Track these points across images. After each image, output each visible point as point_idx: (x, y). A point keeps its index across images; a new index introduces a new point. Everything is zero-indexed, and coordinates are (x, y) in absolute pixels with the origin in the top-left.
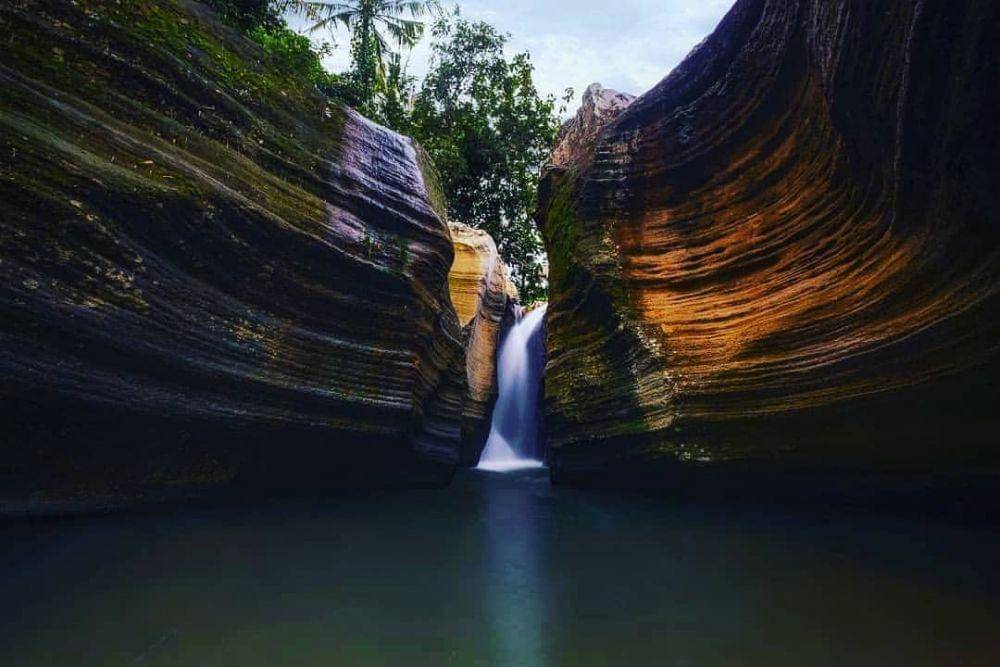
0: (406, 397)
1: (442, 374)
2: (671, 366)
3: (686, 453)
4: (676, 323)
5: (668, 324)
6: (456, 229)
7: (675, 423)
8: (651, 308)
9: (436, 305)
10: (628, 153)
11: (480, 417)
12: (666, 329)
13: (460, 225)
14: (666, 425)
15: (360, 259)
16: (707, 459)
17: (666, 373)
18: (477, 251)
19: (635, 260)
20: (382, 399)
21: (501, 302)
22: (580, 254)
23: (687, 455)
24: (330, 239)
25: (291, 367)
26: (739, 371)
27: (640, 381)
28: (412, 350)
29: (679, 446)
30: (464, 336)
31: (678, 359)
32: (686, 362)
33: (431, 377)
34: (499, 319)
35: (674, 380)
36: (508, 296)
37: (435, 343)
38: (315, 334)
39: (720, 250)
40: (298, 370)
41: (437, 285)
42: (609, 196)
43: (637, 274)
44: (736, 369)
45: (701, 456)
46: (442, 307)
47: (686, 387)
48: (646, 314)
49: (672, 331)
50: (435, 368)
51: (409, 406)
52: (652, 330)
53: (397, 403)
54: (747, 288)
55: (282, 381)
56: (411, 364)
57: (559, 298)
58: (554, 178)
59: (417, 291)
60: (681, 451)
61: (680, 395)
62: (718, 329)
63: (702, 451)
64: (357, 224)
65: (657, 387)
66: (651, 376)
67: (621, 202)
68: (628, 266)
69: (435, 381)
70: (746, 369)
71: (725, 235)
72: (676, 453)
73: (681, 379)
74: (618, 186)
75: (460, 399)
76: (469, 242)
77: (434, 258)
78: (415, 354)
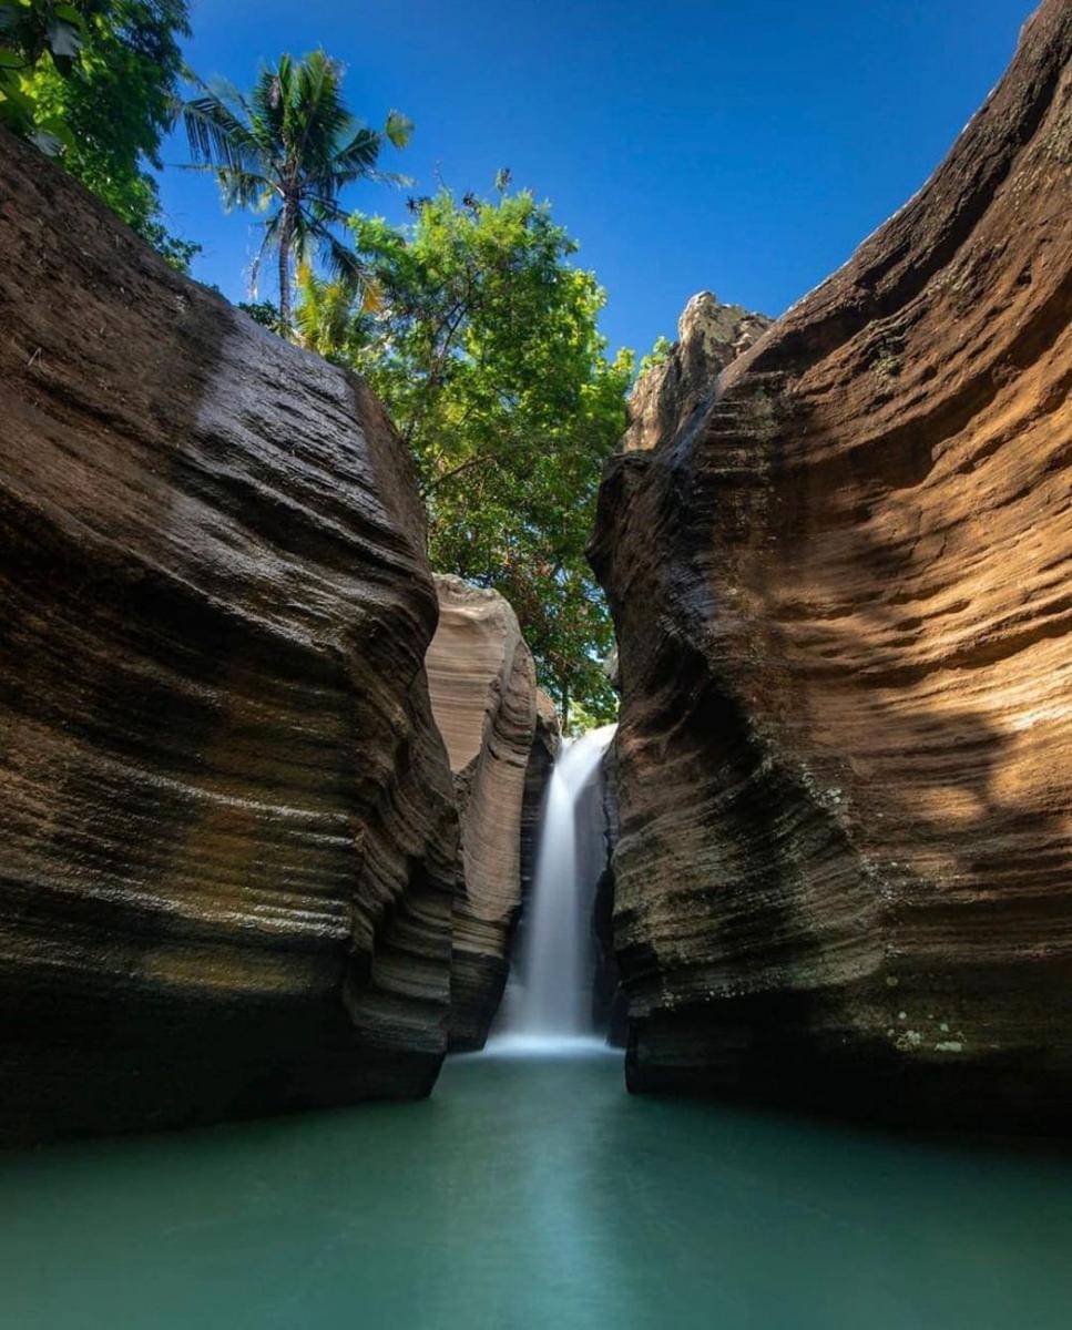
0: (338, 911)
1: (414, 863)
2: (876, 843)
3: (910, 1033)
4: (880, 754)
5: (864, 756)
6: (447, 586)
7: (889, 968)
8: (824, 725)
9: (398, 715)
10: (775, 416)
11: (489, 952)
12: (860, 767)
13: (453, 579)
14: (868, 971)
15: (240, 611)
16: (956, 1046)
17: (865, 860)
18: (484, 629)
19: (790, 627)
20: (284, 917)
21: (527, 727)
22: (682, 618)
23: (914, 1037)
24: (174, 563)
25: (88, 847)
26: (1018, 856)
27: (807, 879)
28: (353, 811)
29: (895, 1016)
30: (460, 791)
31: (887, 829)
32: (902, 835)
33: (390, 871)
34: (523, 760)
35: (882, 873)
36: (539, 718)
37: (399, 796)
38: (142, 774)
39: (959, 606)
40: (106, 853)
41: (403, 676)
42: (737, 504)
43: (794, 655)
44: (1011, 852)
45: (942, 1040)
46: (415, 726)
47: (904, 888)
48: (816, 736)
49: (872, 772)
50: (398, 851)
51: (341, 930)
52: (830, 768)
53: (319, 926)
54: (1021, 680)
55: (62, 877)
56: (349, 842)
57: (642, 709)
58: (628, 475)
59: (359, 683)
60: (902, 1030)
61: (895, 907)
62: (963, 766)
63: (944, 1027)
64: (236, 536)
65: (845, 890)
66: (832, 865)
67: (761, 514)
68: (777, 640)
69: (397, 878)
70: (1031, 850)
71: (967, 575)
72: (891, 1032)
73: (895, 873)
74: (752, 482)
75: (448, 915)
76: (471, 612)
77: (395, 618)
78: (355, 820)
